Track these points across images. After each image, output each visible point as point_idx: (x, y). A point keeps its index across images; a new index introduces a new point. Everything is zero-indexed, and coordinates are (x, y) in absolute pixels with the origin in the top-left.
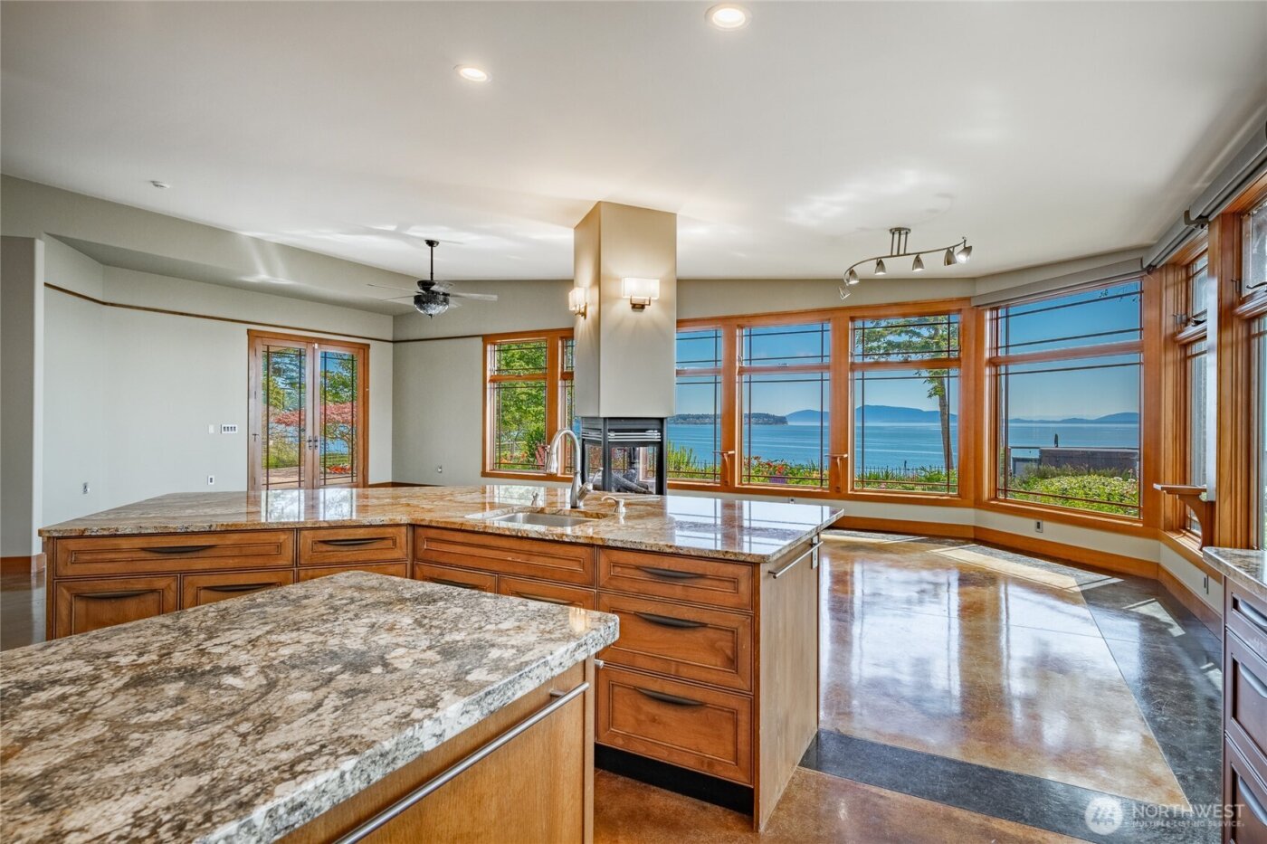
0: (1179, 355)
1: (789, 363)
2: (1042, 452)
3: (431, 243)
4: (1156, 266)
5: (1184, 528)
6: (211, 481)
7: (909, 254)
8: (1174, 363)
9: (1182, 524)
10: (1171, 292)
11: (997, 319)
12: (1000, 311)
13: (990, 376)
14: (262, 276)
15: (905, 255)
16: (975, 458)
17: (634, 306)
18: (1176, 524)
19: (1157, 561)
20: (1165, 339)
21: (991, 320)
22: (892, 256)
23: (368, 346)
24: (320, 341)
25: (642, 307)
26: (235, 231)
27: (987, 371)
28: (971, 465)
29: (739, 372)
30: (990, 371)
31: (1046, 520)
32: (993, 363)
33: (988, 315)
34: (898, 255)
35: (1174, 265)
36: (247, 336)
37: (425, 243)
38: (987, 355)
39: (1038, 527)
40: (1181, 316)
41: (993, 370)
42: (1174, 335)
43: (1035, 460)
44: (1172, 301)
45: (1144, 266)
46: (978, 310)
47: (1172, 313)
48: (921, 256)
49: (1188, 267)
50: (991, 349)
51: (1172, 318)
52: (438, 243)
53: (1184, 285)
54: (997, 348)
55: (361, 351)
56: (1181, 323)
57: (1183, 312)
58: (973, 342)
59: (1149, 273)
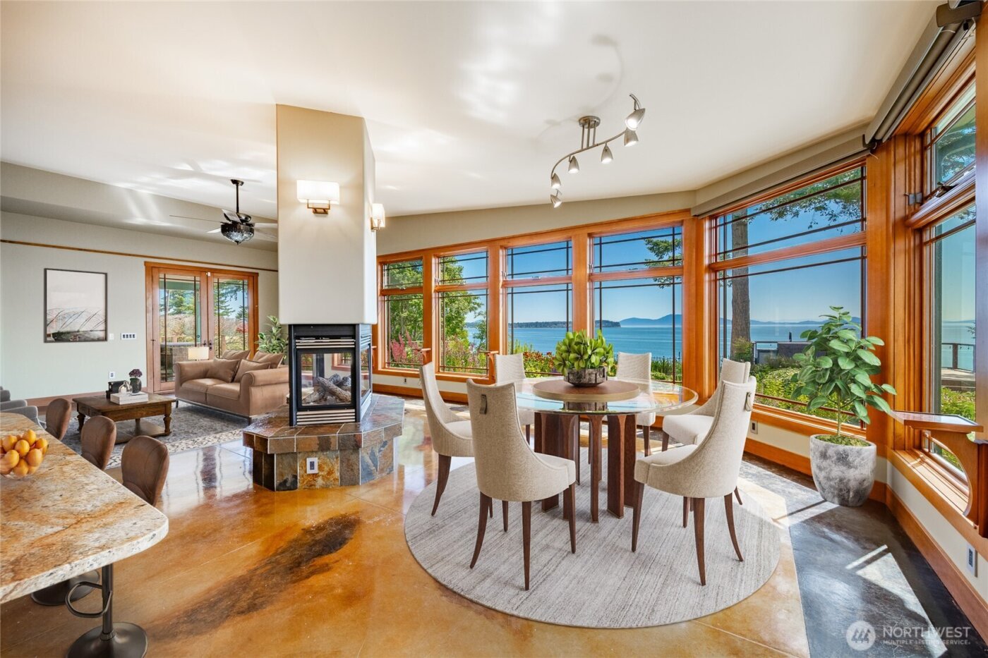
0: (913, 242)
1: (541, 276)
2: (780, 345)
3: (235, 182)
4: (881, 140)
5: (920, 448)
6: (112, 376)
7: (597, 145)
8: (907, 252)
9: (917, 442)
10: (901, 168)
11: (716, 227)
12: (718, 220)
13: (710, 281)
14: (139, 220)
15: (594, 146)
16: (696, 357)
17: (315, 211)
18: (909, 443)
19: (883, 481)
20: (895, 225)
21: (710, 229)
22: (582, 150)
23: (257, 274)
24: (213, 271)
25: (325, 212)
26: (111, 184)
27: (707, 277)
28: (693, 364)
29: (503, 285)
30: (710, 277)
31: (760, 422)
32: (713, 268)
33: (707, 225)
34: (588, 148)
35: (906, 136)
36: (144, 267)
37: (231, 183)
38: (706, 262)
39: (754, 428)
40: (915, 194)
41: (713, 276)
42: (906, 218)
43: (774, 351)
44: (903, 179)
45: (867, 142)
46: (698, 219)
47: (903, 192)
48: (609, 144)
49: (922, 135)
50: (710, 256)
51: (903, 198)
52: (243, 183)
53: (918, 158)
54: (716, 255)
55: (251, 278)
56: (916, 203)
57: (918, 190)
58: (694, 250)
59: (873, 152)
